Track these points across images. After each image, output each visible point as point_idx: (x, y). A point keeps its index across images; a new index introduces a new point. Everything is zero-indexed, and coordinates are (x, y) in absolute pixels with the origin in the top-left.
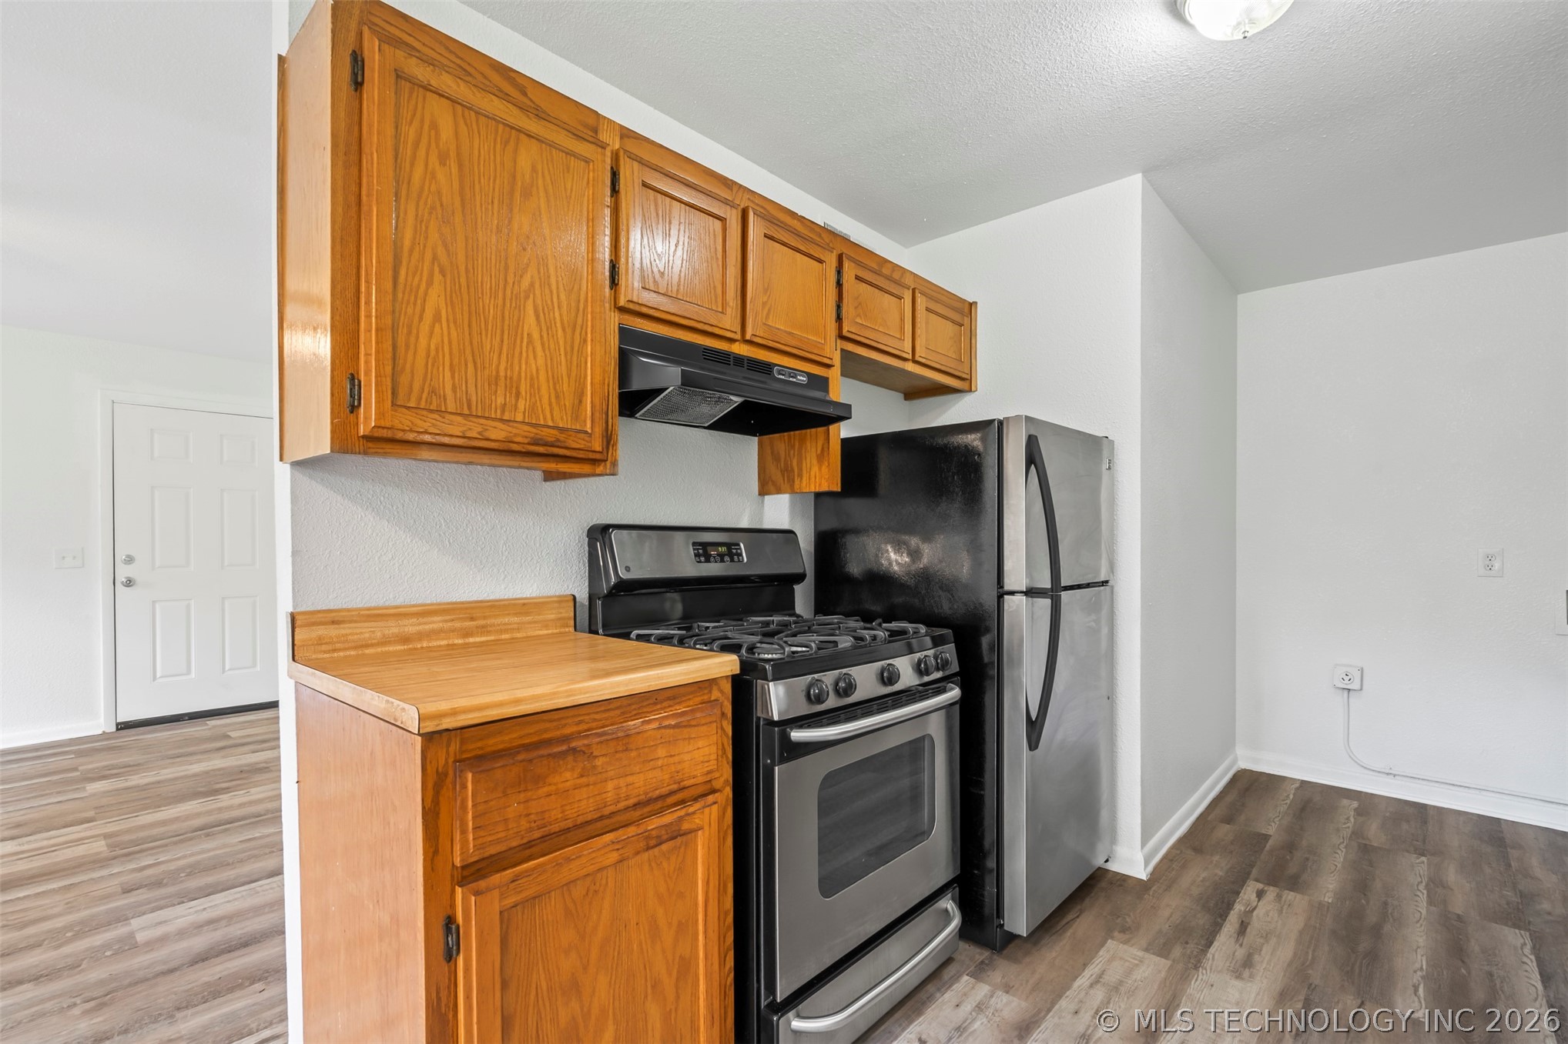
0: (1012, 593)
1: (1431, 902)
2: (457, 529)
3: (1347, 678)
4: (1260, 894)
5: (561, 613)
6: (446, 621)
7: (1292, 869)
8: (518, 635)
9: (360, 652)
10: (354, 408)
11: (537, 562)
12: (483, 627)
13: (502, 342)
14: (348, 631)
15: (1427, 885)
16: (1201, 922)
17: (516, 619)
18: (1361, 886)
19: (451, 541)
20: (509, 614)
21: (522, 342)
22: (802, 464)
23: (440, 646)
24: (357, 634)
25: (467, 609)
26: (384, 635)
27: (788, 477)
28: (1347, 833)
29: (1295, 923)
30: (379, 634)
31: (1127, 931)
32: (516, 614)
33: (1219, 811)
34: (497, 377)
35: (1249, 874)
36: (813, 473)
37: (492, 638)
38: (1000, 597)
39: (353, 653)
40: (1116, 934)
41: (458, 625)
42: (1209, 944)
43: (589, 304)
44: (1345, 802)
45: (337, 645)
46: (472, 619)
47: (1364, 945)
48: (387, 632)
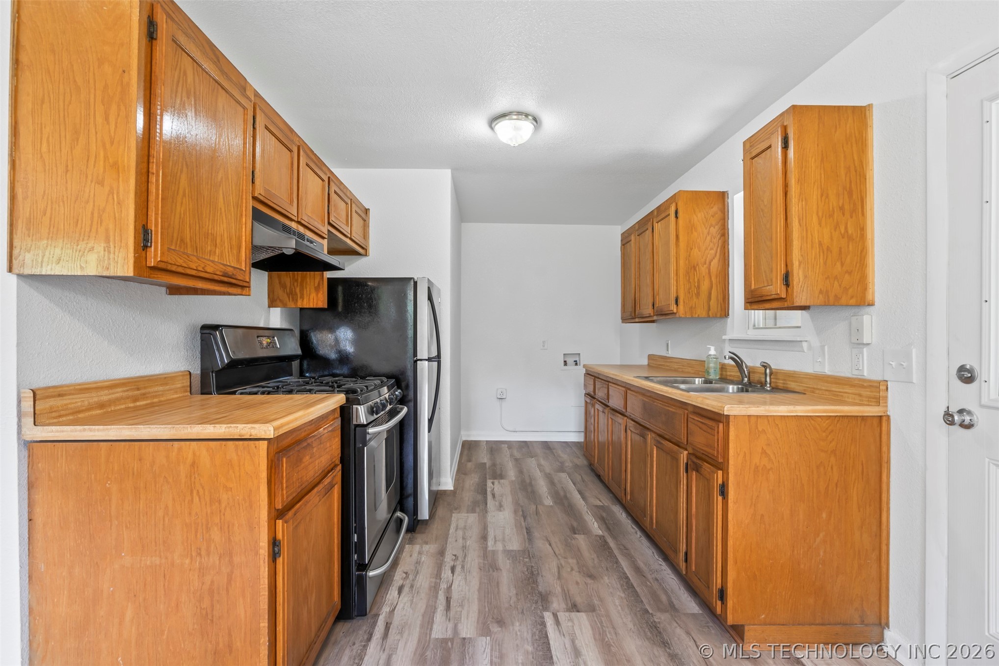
0: (421, 360)
1: (541, 472)
2: (119, 327)
3: (502, 394)
4: (493, 483)
5: (183, 383)
6: (124, 391)
7: (499, 472)
8: (162, 399)
9: (76, 417)
10: (145, 247)
11: (163, 349)
12: (144, 394)
13: (210, 212)
14: (68, 401)
15: (538, 467)
16: (480, 498)
17: (161, 388)
18: (521, 472)
19: (116, 335)
20: (157, 385)
21: (218, 213)
22: (303, 291)
23: (121, 409)
24: (73, 403)
25: (135, 382)
26: (89, 403)
27: (293, 298)
28: (509, 456)
29: (507, 490)
30: (86, 403)
31: (458, 509)
32: (162, 385)
33: (464, 458)
34: (208, 233)
35: (486, 477)
36: (311, 297)
37: (149, 402)
38: (416, 362)
39: (71, 417)
40: (454, 511)
41: (130, 393)
42: (486, 504)
43: (244, 194)
44: (503, 445)
45: (62, 412)
46: (138, 389)
47: (529, 490)
48: (91, 401)
